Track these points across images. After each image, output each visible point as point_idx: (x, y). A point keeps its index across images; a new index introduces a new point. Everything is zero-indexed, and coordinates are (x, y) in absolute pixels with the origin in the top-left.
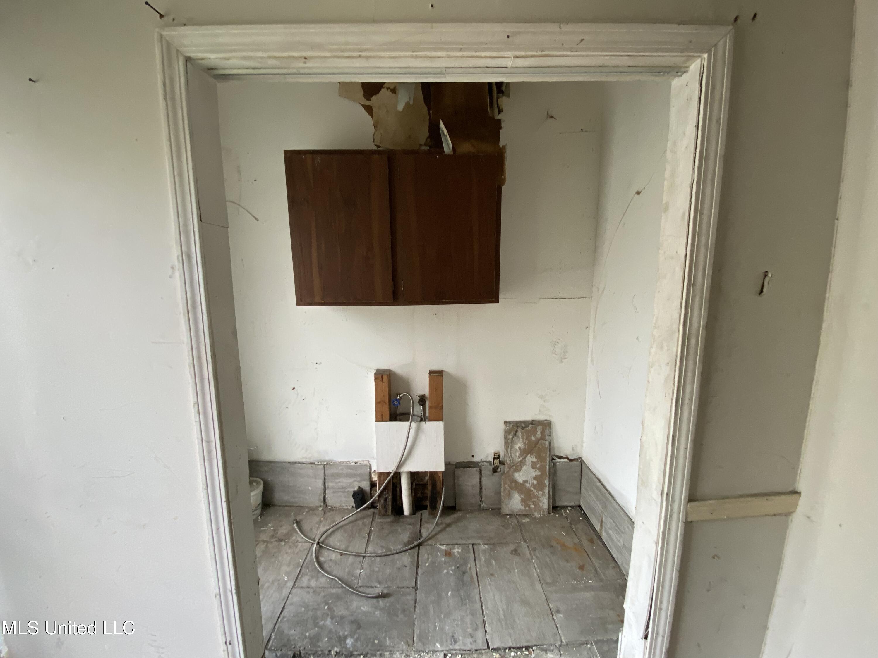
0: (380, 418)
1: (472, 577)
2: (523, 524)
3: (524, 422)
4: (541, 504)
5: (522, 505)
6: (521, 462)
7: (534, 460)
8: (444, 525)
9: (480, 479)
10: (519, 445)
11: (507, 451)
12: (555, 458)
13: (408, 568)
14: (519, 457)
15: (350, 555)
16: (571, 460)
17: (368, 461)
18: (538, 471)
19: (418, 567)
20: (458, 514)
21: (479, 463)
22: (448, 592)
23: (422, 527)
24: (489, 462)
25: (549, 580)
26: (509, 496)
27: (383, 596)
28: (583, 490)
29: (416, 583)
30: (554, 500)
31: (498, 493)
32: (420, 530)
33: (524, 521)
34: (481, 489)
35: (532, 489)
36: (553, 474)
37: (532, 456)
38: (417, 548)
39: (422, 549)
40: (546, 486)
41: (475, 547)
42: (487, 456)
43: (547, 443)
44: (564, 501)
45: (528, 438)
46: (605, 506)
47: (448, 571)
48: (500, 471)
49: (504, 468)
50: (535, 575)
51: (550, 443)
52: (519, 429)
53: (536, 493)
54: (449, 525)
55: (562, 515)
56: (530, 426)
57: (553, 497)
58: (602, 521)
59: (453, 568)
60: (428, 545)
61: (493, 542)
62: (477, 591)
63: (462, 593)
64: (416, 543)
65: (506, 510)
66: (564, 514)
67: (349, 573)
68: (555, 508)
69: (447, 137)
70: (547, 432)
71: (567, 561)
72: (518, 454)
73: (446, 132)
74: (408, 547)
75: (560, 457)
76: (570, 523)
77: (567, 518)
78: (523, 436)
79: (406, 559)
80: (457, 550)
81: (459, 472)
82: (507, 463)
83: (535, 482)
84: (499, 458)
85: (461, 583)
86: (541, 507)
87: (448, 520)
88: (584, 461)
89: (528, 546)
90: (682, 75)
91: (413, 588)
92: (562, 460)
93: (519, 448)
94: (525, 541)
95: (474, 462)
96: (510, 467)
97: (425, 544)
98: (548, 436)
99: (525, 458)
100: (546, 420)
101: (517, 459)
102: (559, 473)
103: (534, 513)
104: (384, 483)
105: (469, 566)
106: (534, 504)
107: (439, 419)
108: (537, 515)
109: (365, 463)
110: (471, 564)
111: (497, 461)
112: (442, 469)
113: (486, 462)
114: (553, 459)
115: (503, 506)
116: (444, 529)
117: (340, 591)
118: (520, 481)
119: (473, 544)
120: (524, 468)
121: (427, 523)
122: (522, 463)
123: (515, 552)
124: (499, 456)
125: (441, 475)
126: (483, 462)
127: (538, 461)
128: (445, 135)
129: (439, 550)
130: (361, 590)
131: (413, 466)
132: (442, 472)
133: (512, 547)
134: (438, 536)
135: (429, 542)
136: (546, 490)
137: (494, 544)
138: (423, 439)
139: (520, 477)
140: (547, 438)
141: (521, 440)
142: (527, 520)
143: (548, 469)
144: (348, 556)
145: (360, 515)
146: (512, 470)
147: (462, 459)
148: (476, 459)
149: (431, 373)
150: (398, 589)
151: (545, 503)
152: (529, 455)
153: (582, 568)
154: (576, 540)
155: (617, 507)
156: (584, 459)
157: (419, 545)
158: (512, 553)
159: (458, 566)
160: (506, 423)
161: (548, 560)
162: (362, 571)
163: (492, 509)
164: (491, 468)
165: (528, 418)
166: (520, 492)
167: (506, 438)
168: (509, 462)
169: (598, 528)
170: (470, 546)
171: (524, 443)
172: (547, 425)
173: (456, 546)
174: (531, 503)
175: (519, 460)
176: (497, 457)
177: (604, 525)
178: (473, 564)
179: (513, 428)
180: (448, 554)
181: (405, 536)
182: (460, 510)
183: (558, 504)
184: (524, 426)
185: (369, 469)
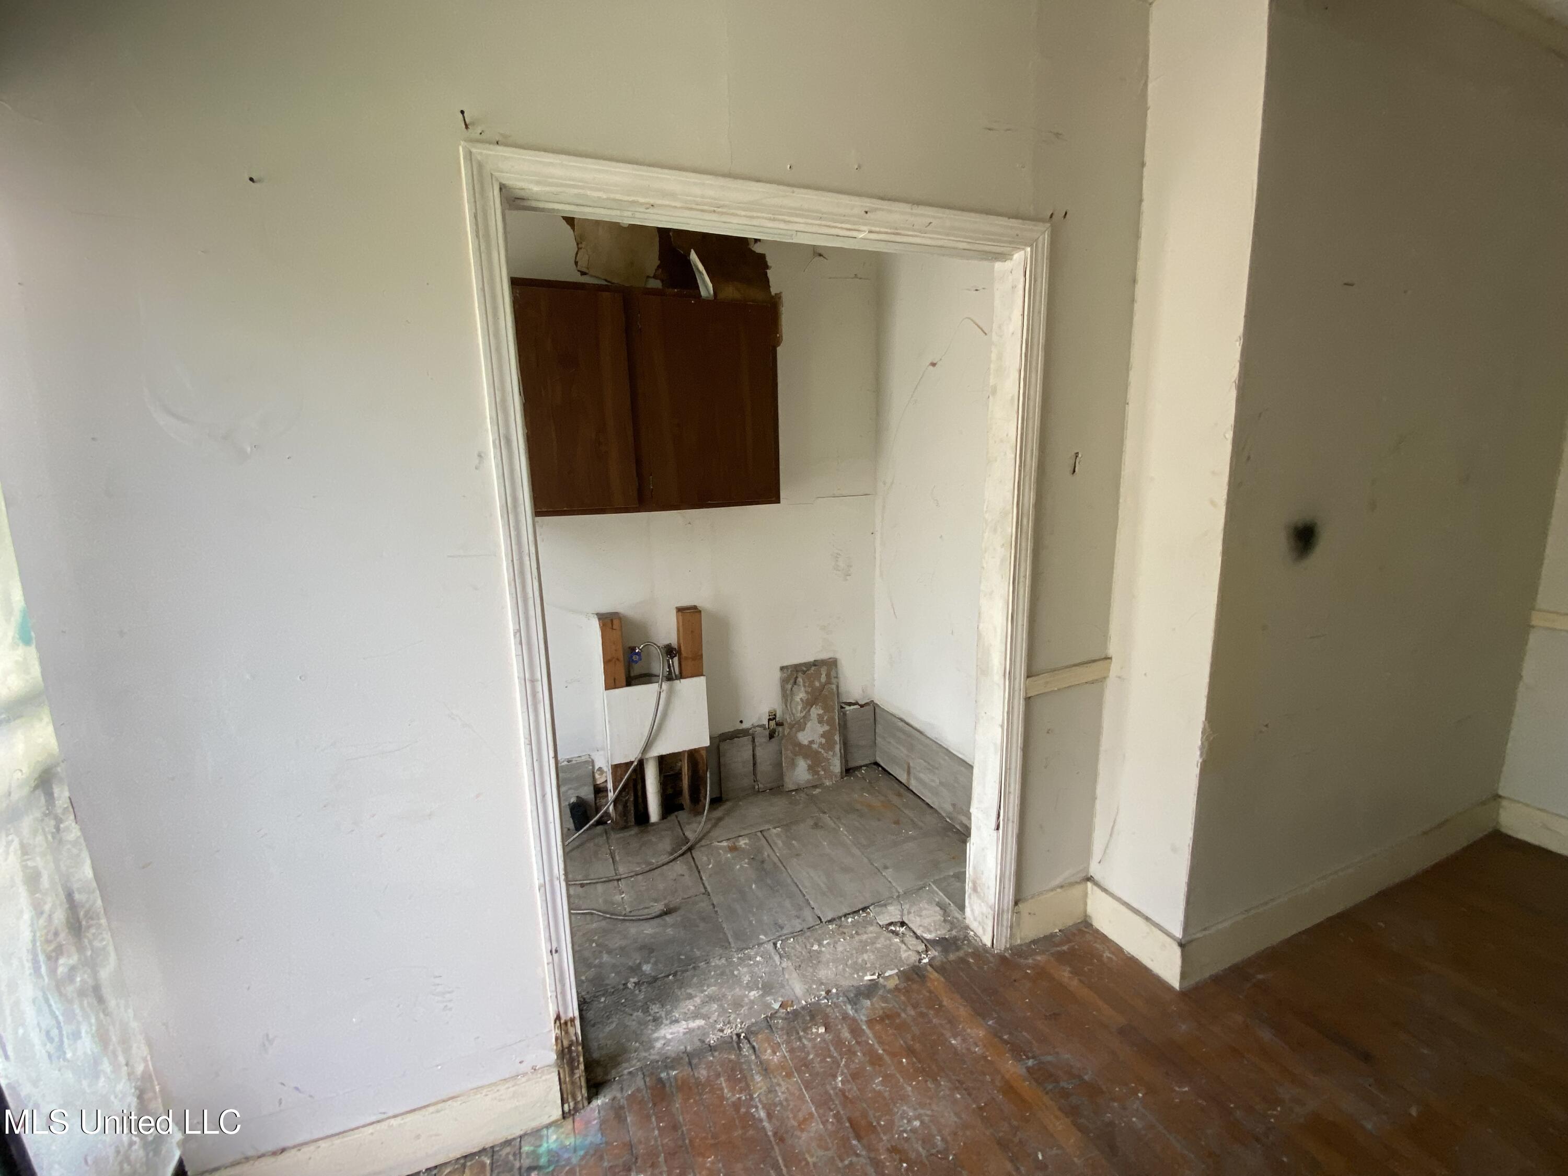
0: (611, 684)
1: (775, 864)
2: (813, 795)
3: (805, 664)
4: (831, 768)
5: (809, 773)
6: (804, 717)
7: (821, 712)
8: (713, 821)
9: (753, 751)
10: (801, 695)
11: (786, 706)
12: (843, 705)
13: (687, 877)
14: (801, 712)
15: (597, 883)
16: (862, 706)
17: (589, 755)
18: (825, 725)
19: (699, 872)
20: (728, 805)
21: (750, 729)
22: (751, 886)
23: (684, 829)
24: (763, 726)
25: (865, 843)
26: (793, 765)
27: (667, 912)
28: (879, 740)
29: (705, 888)
30: (847, 761)
31: (779, 765)
32: (684, 834)
33: (814, 793)
34: (754, 764)
35: (820, 750)
36: (843, 726)
37: (818, 707)
38: (689, 853)
39: (696, 853)
40: (837, 743)
41: (765, 833)
42: (760, 719)
43: (834, 687)
44: (859, 759)
45: (811, 685)
46: (911, 748)
47: (742, 867)
48: (779, 735)
49: (784, 729)
50: (849, 841)
51: (838, 687)
52: (800, 674)
53: (825, 755)
54: (720, 819)
55: (858, 776)
56: (813, 668)
57: (845, 757)
58: (909, 767)
59: (746, 861)
60: (702, 846)
61: (785, 823)
62: (785, 874)
63: (769, 881)
64: (684, 848)
65: (789, 785)
66: (859, 775)
67: (606, 902)
68: (848, 771)
69: (703, 274)
70: (833, 674)
71: (879, 820)
72: (799, 708)
73: (701, 267)
74: (676, 855)
75: (850, 704)
76: (870, 782)
77: (864, 778)
78: (804, 682)
79: (679, 867)
80: (743, 842)
81: (724, 746)
82: (787, 722)
83: (823, 741)
84: (774, 719)
85: (763, 873)
86: (832, 772)
87: (718, 813)
88: (877, 704)
89: (829, 817)
90: (1005, 261)
91: (704, 894)
92: (852, 707)
93: (801, 699)
94: (825, 813)
95: (743, 730)
96: (791, 727)
97: (697, 846)
98: (835, 677)
99: (809, 711)
100: (830, 658)
101: (799, 715)
102: (849, 724)
103: (824, 781)
104: (622, 779)
105: (766, 854)
106: (824, 770)
107: (698, 673)
108: (828, 783)
109: (583, 759)
110: (767, 852)
111: (773, 723)
112: (707, 743)
113: (758, 726)
114: (842, 707)
115: (787, 779)
116: (715, 825)
117: (603, 923)
118: (806, 742)
119: (761, 831)
120: (809, 725)
121: (689, 824)
122: (806, 718)
123: (816, 826)
124: (775, 715)
125: (704, 753)
126: (755, 727)
127: (825, 712)
128: (700, 272)
129: (718, 848)
130: (632, 914)
131: (663, 748)
132: (706, 747)
133: (810, 822)
134: (711, 834)
135: (703, 843)
136: (837, 747)
137: (787, 825)
138: (677, 703)
139: (804, 738)
140: (834, 681)
141: (803, 688)
142: (818, 791)
143: (837, 720)
144: (593, 886)
145: (585, 836)
146: (794, 729)
147: (728, 728)
148: (745, 725)
149: (680, 610)
150: (683, 901)
151: (836, 766)
152: (814, 706)
153: (897, 822)
154: (882, 798)
155: (927, 741)
156: (876, 701)
157: (690, 849)
158: (813, 828)
159: (752, 857)
160: (782, 668)
161: (857, 824)
162: (623, 896)
163: (770, 789)
164: (767, 733)
165: (811, 659)
166: (806, 757)
167: (783, 689)
168: (789, 720)
169: (903, 778)
170: (759, 834)
171: (807, 692)
172: (831, 664)
173: (740, 838)
174: (819, 769)
175: (802, 715)
176: (772, 717)
177: (912, 770)
178: (770, 851)
179: (792, 674)
180: (733, 849)
181: (666, 844)
182: (727, 800)
183: (852, 764)
184: (805, 669)
185: (591, 767)
